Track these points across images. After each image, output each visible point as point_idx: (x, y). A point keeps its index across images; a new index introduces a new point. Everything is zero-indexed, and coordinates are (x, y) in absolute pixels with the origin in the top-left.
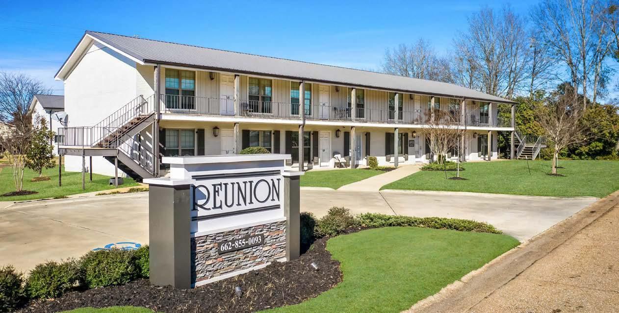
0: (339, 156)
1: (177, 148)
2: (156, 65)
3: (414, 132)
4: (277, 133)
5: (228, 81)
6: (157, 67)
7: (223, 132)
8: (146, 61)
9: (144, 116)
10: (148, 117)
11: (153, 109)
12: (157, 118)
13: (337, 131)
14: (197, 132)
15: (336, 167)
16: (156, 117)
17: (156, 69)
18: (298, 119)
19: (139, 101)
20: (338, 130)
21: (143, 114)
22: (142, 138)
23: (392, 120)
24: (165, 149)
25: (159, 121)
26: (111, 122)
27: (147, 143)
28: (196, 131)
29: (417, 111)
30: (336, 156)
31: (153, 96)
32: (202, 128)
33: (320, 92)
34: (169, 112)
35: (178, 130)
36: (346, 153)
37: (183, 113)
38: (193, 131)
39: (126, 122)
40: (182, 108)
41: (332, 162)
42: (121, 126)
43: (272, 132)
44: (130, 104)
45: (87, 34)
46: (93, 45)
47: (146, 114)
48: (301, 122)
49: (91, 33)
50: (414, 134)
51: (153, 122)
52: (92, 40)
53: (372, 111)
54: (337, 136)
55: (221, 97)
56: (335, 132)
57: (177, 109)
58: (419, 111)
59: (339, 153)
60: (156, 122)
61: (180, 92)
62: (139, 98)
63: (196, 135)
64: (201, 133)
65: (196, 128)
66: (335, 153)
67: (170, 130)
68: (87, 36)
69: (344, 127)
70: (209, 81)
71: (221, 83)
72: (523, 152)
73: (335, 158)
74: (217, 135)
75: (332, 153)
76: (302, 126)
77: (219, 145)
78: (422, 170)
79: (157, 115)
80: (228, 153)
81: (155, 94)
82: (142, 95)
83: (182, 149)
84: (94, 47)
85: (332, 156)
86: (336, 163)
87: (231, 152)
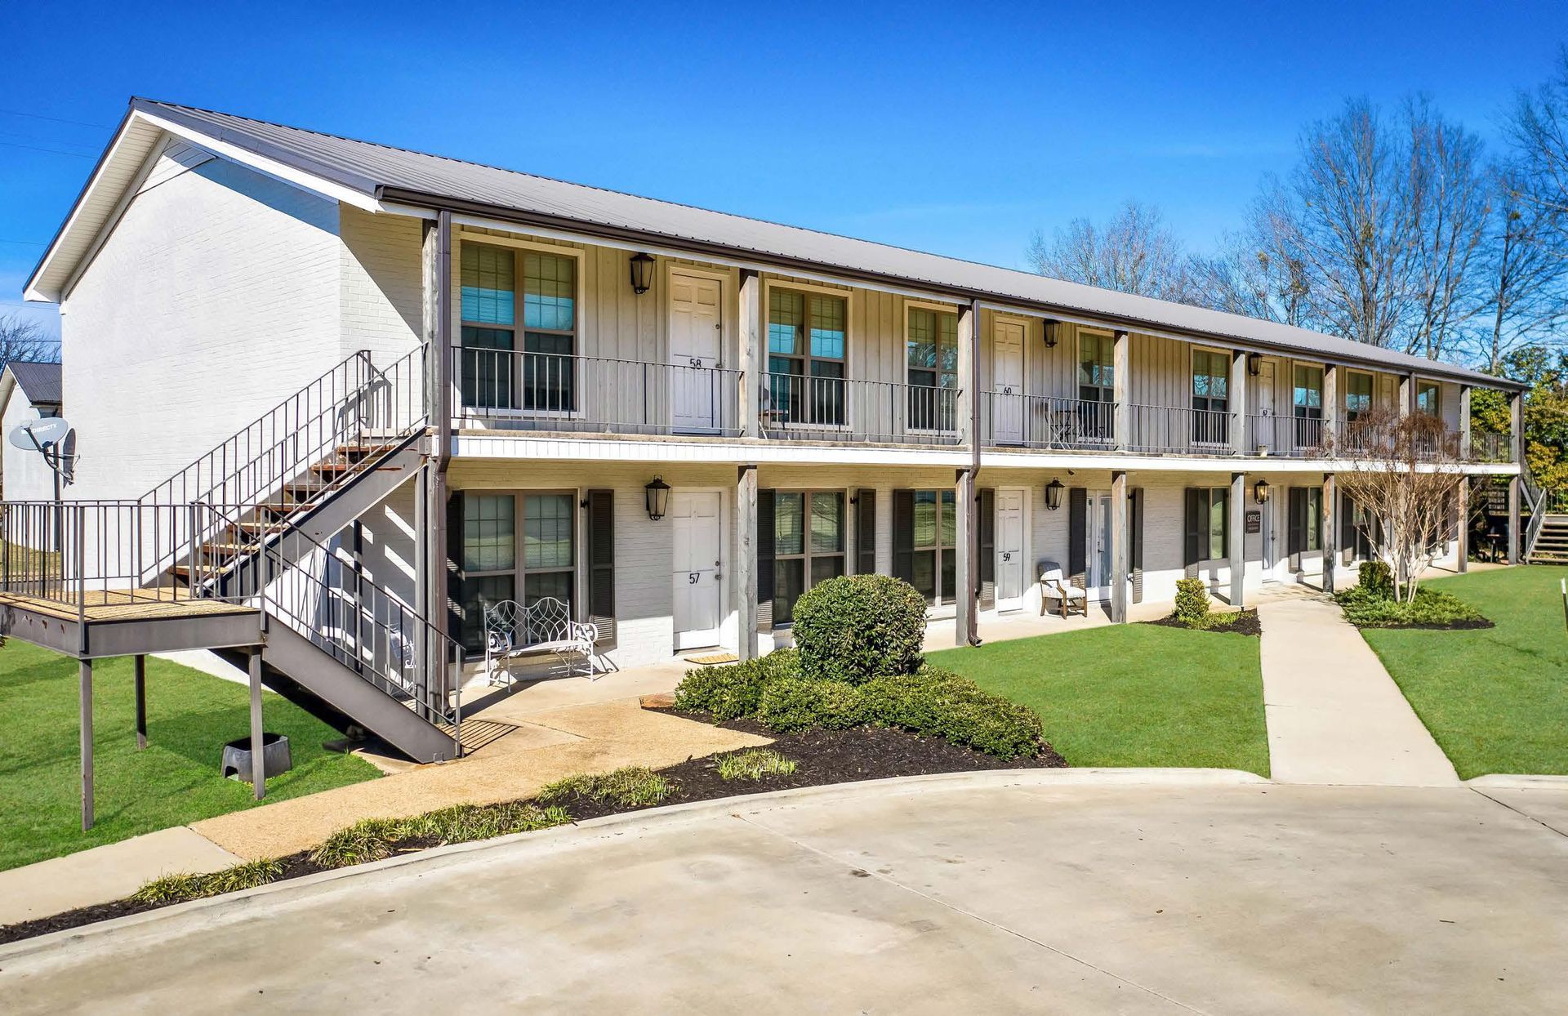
0: (1056, 574)
1: (511, 572)
2: (430, 215)
3: (1262, 483)
4: (865, 500)
5: (695, 299)
6: (435, 223)
7: (682, 500)
8: (389, 194)
9: (381, 444)
10: (401, 448)
11: (418, 413)
12: (436, 452)
13: (1049, 485)
14: (583, 505)
15: (1046, 612)
16: (435, 447)
17: (433, 234)
18: (954, 445)
19: (355, 380)
20: (1056, 484)
21: (377, 432)
22: (367, 534)
23: (1201, 444)
24: (463, 575)
25: (445, 463)
26: (230, 471)
27: (389, 553)
28: (580, 497)
29: (1265, 414)
30: (1046, 576)
31: (419, 353)
32: (600, 484)
33: (998, 347)
34: (479, 425)
35: (511, 498)
36: (1076, 565)
37: (530, 426)
38: (569, 497)
39: (302, 468)
40: (529, 404)
41: (1033, 596)
42: (276, 486)
43: (849, 496)
44: (314, 389)
45: (136, 113)
46: (164, 158)
47: (391, 433)
48: (965, 459)
49: (151, 106)
50: (1262, 492)
51: (419, 470)
52: (162, 133)
53: (1144, 412)
54: (1050, 503)
55: (672, 360)
56: (1044, 488)
57: (508, 412)
58: (1269, 414)
59: (1055, 566)
60: (433, 468)
61: (520, 340)
62: (352, 364)
63: (581, 514)
64: (601, 505)
65: (581, 485)
66: (1042, 566)
67: (479, 495)
68: (138, 119)
69: (1070, 472)
70: (628, 300)
71: (674, 306)
72: (1540, 541)
73: (1045, 582)
74: (661, 512)
75: (1034, 568)
76: (968, 471)
77: (666, 551)
78: (1355, 625)
79: (438, 436)
80: (695, 581)
81: (430, 345)
82: (369, 351)
83: (529, 571)
84: (166, 167)
85: (1034, 578)
86: (1046, 600)
87: (707, 578)
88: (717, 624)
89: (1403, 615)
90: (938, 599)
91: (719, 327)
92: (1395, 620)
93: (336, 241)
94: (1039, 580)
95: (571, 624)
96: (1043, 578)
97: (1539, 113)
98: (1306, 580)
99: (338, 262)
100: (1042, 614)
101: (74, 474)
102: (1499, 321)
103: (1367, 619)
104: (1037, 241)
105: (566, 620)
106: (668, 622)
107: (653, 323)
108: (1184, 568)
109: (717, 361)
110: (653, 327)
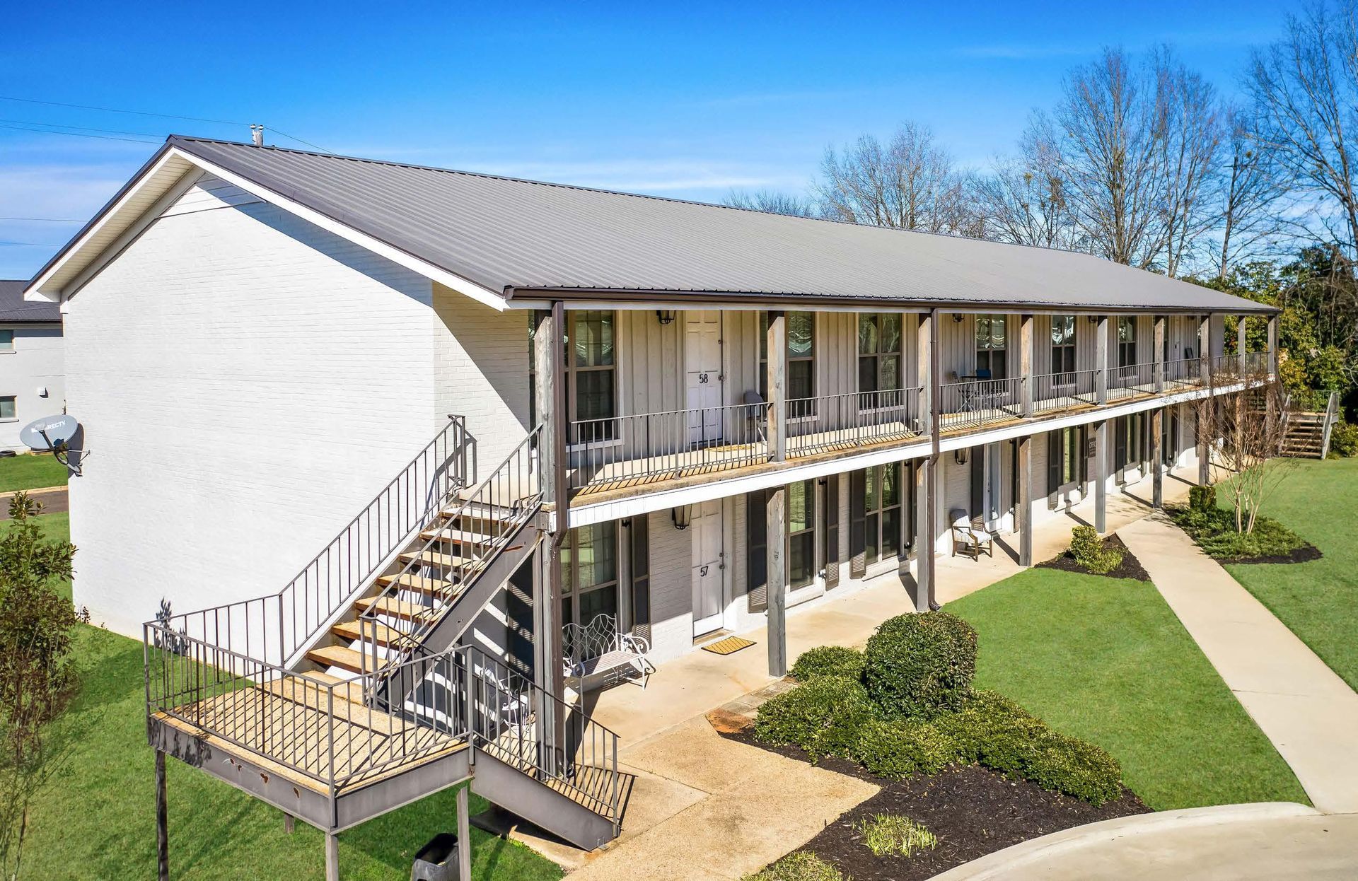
0: (966, 522)
2: (545, 306)
6: (549, 313)
12: (553, 528)
14: (624, 524)
16: (552, 523)
17: (547, 322)
30: (958, 523)
39: (411, 537)
40: (582, 439)
41: (947, 541)
42: (393, 558)
43: (818, 479)
45: (173, 150)
46: (197, 189)
48: (929, 450)
51: (537, 543)
52: (193, 167)
54: (958, 458)
55: (687, 379)
59: (962, 513)
60: (549, 542)
63: (622, 532)
64: (639, 524)
66: (952, 516)
68: (176, 156)
69: (993, 444)
70: (655, 327)
71: (686, 331)
73: (957, 528)
74: (686, 522)
75: (947, 517)
76: (929, 458)
77: (687, 551)
78: (1217, 559)
79: (555, 513)
80: (705, 574)
81: (545, 428)
82: (463, 417)
83: (582, 592)
84: (197, 197)
85: (947, 524)
86: (956, 543)
87: (713, 569)
88: (721, 611)
89: (1254, 549)
90: (880, 556)
91: (721, 342)
92: (1248, 554)
93: (430, 312)
94: (951, 526)
95: (619, 636)
96: (955, 524)
97: (1268, 67)
98: (1127, 490)
99: (431, 332)
100: (953, 556)
101: (82, 468)
102: (1228, 234)
103: (1224, 553)
104: (829, 155)
105: (614, 632)
106: (689, 616)
107: (673, 348)
108: (1048, 495)
109: (719, 373)
110: (673, 351)
